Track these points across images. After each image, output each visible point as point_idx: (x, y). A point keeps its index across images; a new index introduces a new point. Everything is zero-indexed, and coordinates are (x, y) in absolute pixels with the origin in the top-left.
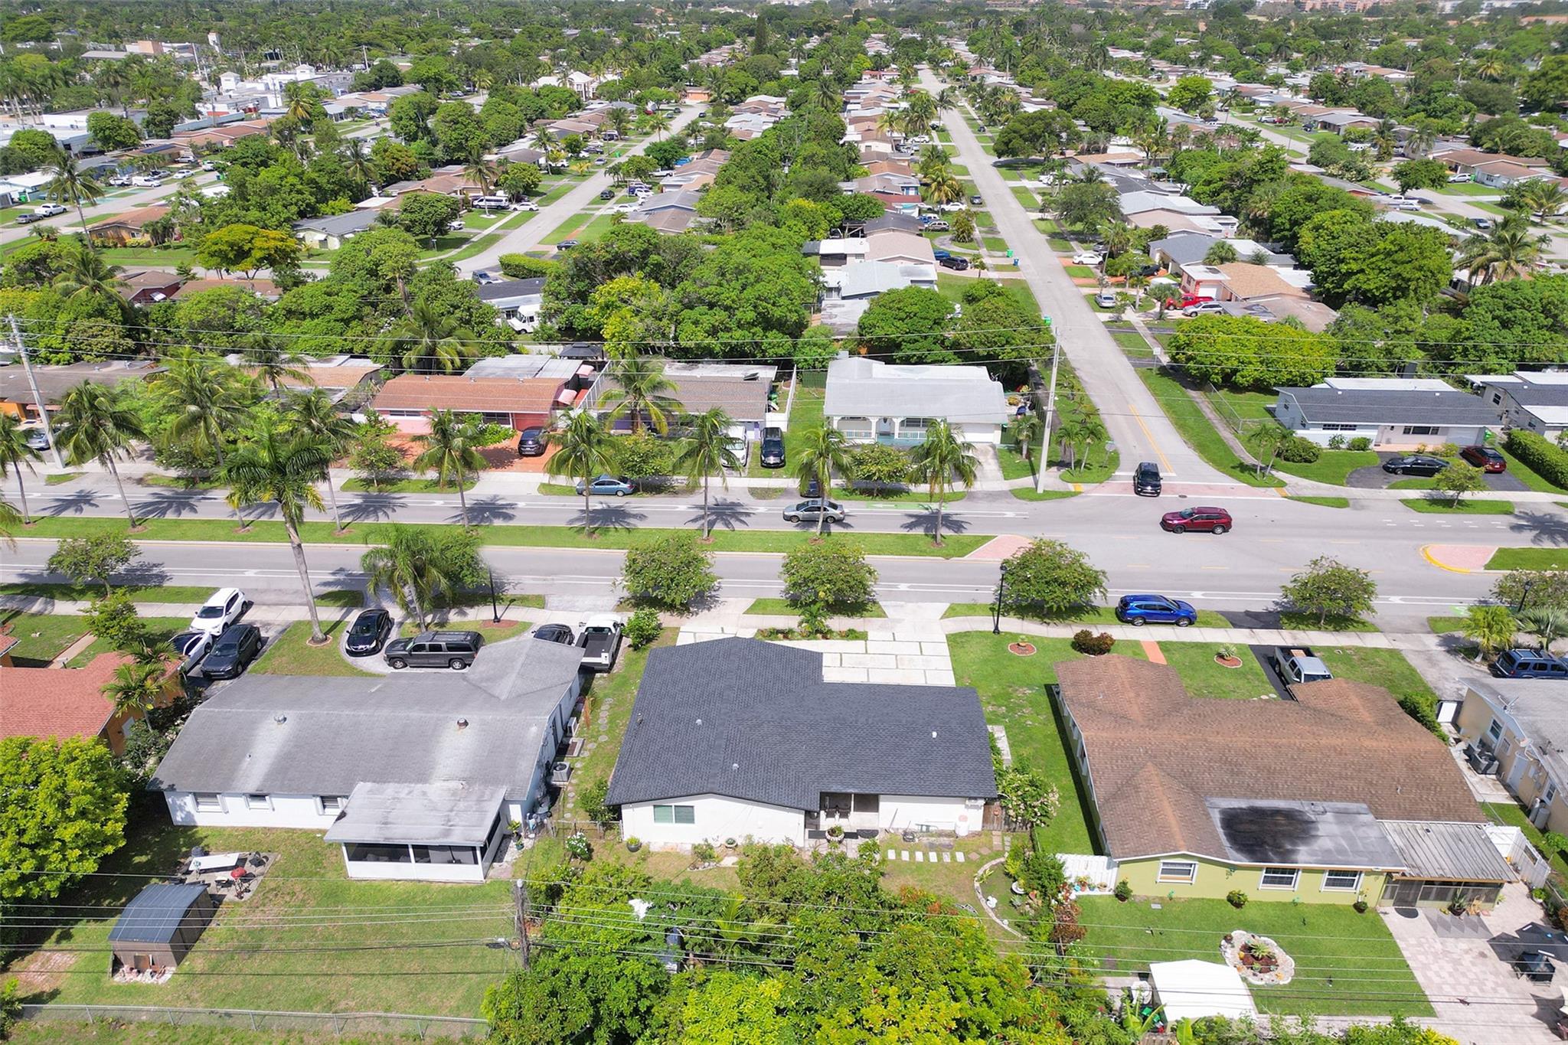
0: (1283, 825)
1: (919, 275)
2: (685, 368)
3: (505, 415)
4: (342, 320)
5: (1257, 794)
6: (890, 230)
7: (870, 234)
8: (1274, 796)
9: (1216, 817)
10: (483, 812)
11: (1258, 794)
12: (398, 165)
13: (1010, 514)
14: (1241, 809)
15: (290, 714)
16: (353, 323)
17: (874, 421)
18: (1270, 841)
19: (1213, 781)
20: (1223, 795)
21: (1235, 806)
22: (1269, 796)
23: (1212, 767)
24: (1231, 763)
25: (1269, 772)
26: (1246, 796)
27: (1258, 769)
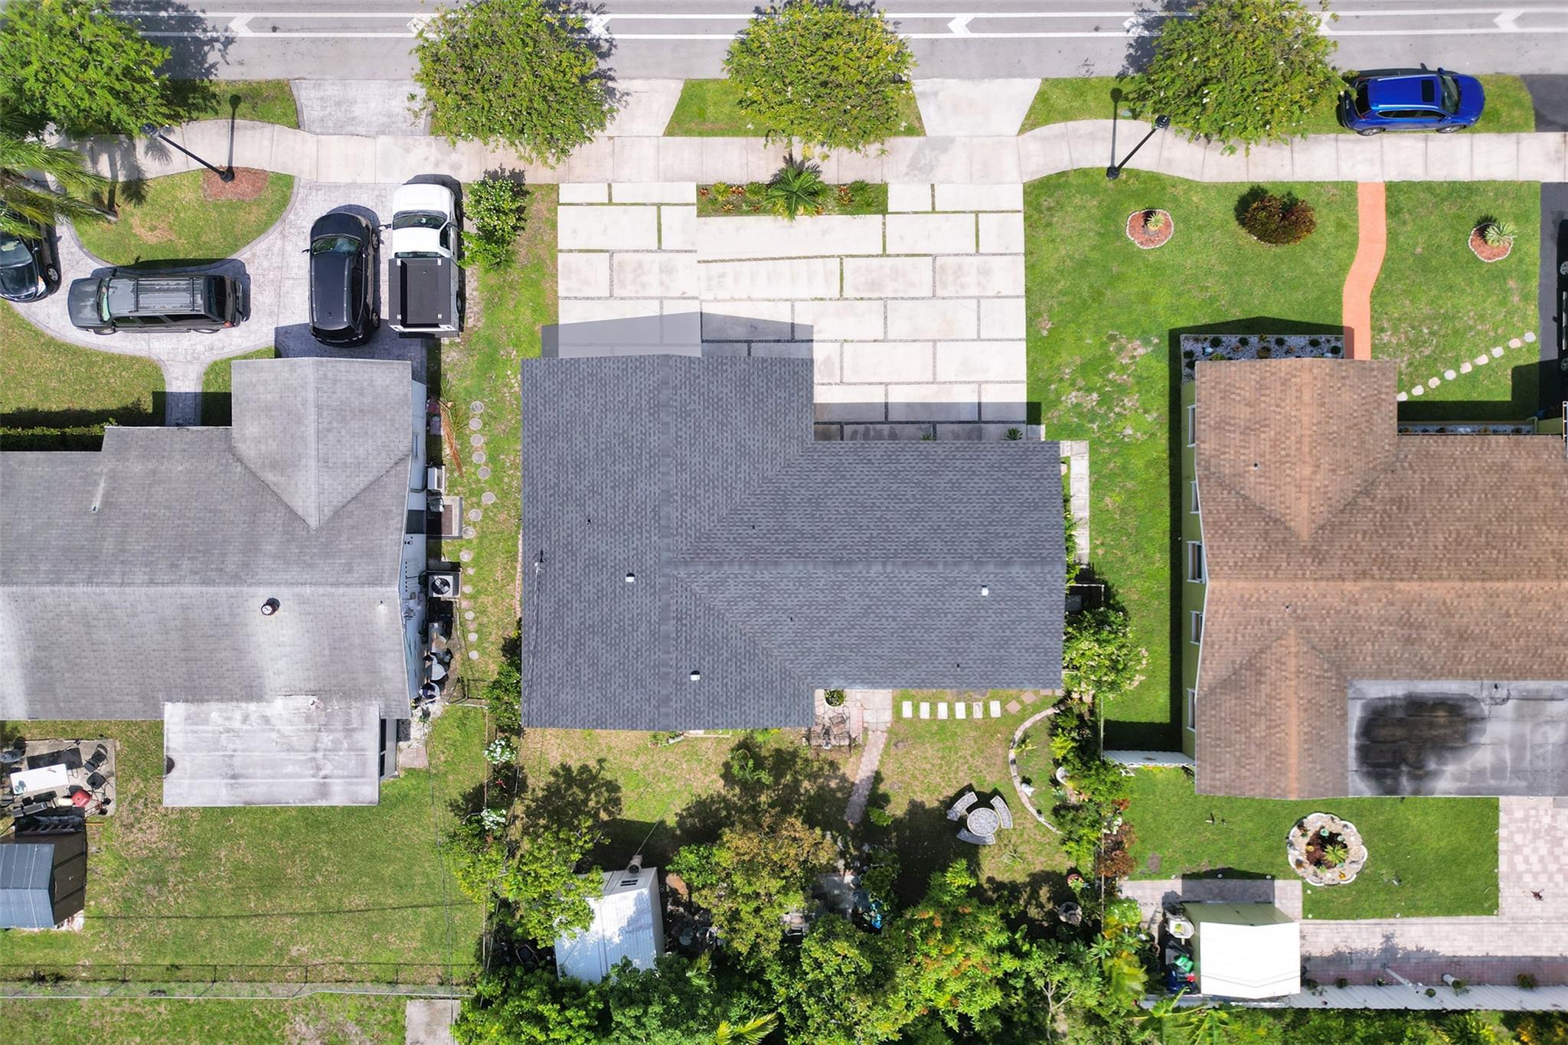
0: (1441, 726)
5: (1426, 671)
8: (1450, 674)
9: (1356, 714)
11: (1428, 671)
14: (1393, 698)
18: (1411, 758)
19: (1373, 655)
20: (1377, 675)
21: (1389, 695)
22: (1442, 675)
23: (1381, 632)
24: (1412, 624)
25: (1461, 636)
26: (1410, 677)
27: (1448, 632)
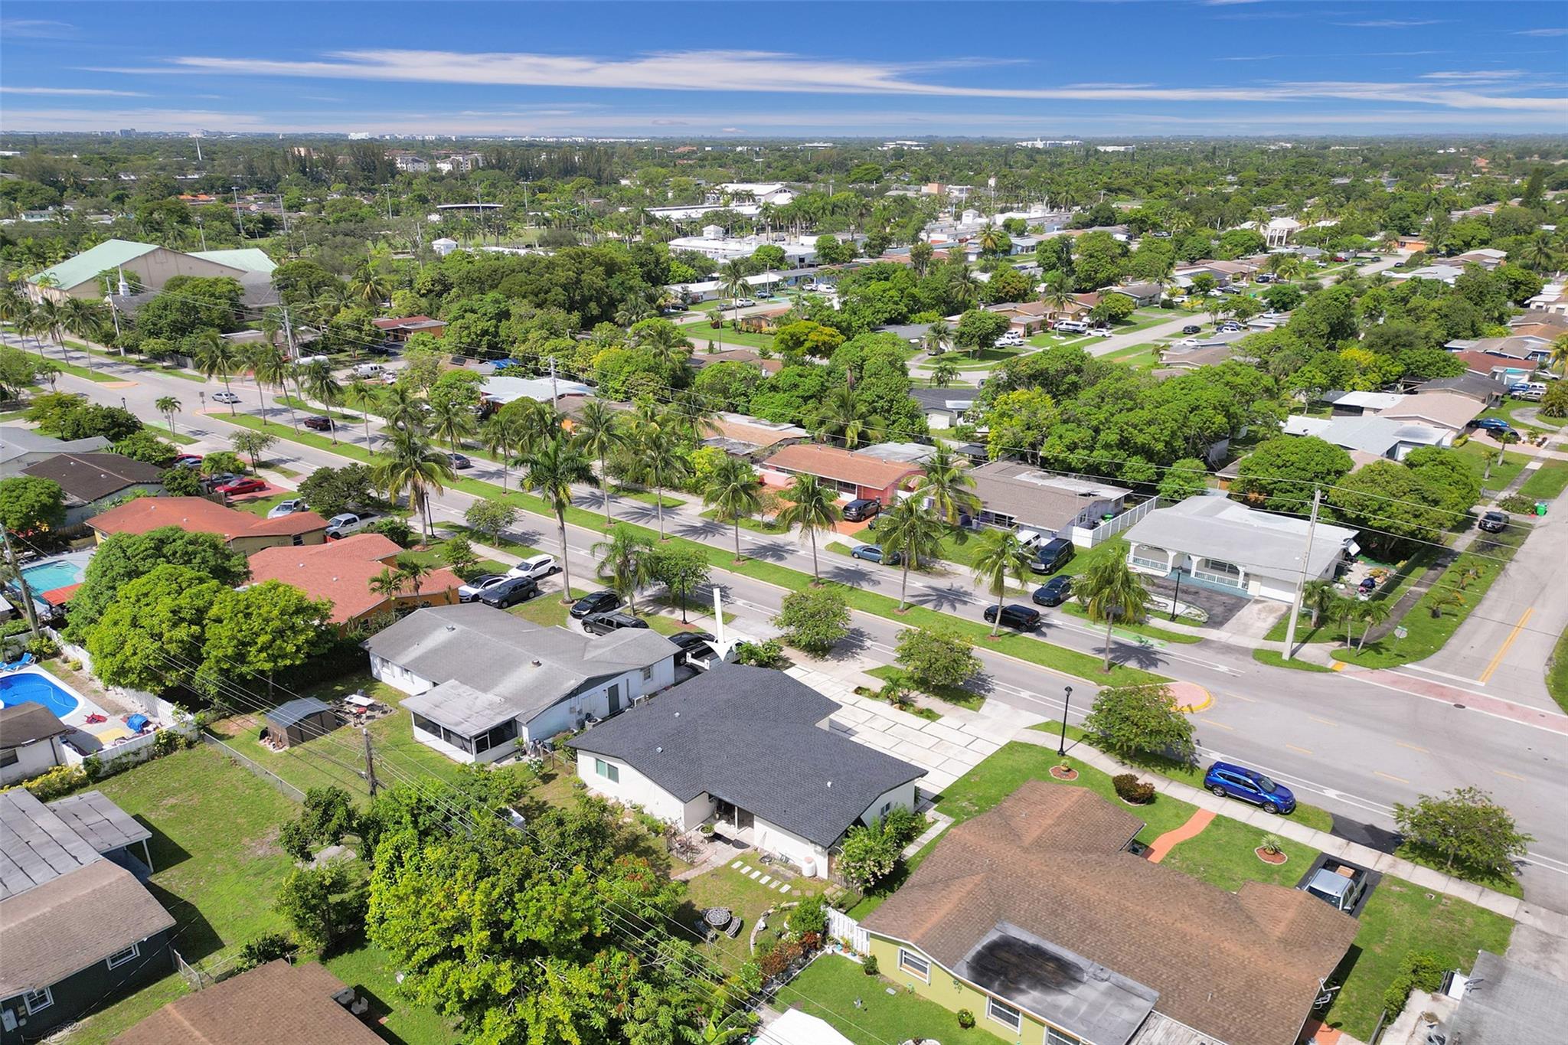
0: (1047, 971)
1: (1417, 436)
2: (1041, 477)
3: (854, 486)
4: (802, 397)
5: (1056, 939)
6: (1448, 391)
7: (1422, 392)
8: (1072, 946)
10: (492, 719)
11: (1058, 938)
12: (1008, 288)
13: (1223, 668)
14: (1025, 942)
15: (459, 627)
16: (811, 401)
17: (1171, 555)
18: (1011, 975)
19: (1026, 911)
20: (1022, 925)
21: (1023, 939)
22: (1066, 945)
23: (1039, 900)
24: (1061, 904)
25: (1091, 926)
26: (1043, 936)
27: (1083, 919)
